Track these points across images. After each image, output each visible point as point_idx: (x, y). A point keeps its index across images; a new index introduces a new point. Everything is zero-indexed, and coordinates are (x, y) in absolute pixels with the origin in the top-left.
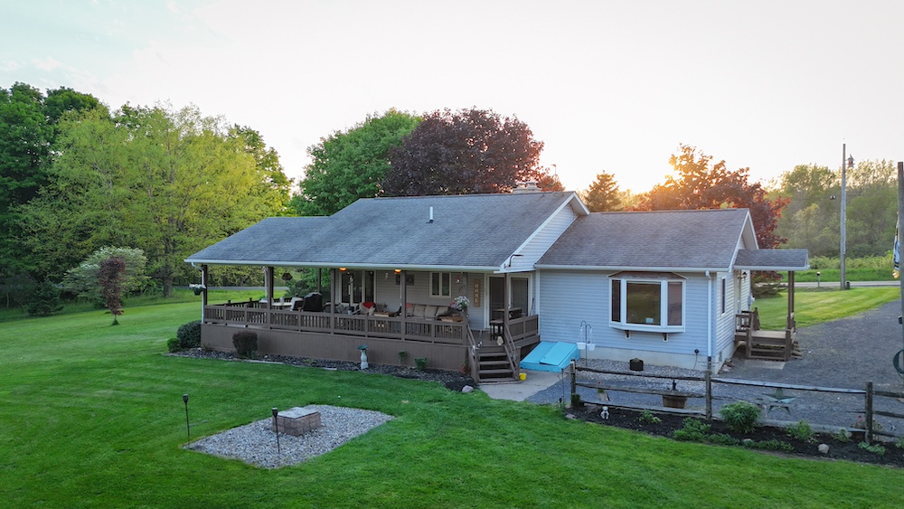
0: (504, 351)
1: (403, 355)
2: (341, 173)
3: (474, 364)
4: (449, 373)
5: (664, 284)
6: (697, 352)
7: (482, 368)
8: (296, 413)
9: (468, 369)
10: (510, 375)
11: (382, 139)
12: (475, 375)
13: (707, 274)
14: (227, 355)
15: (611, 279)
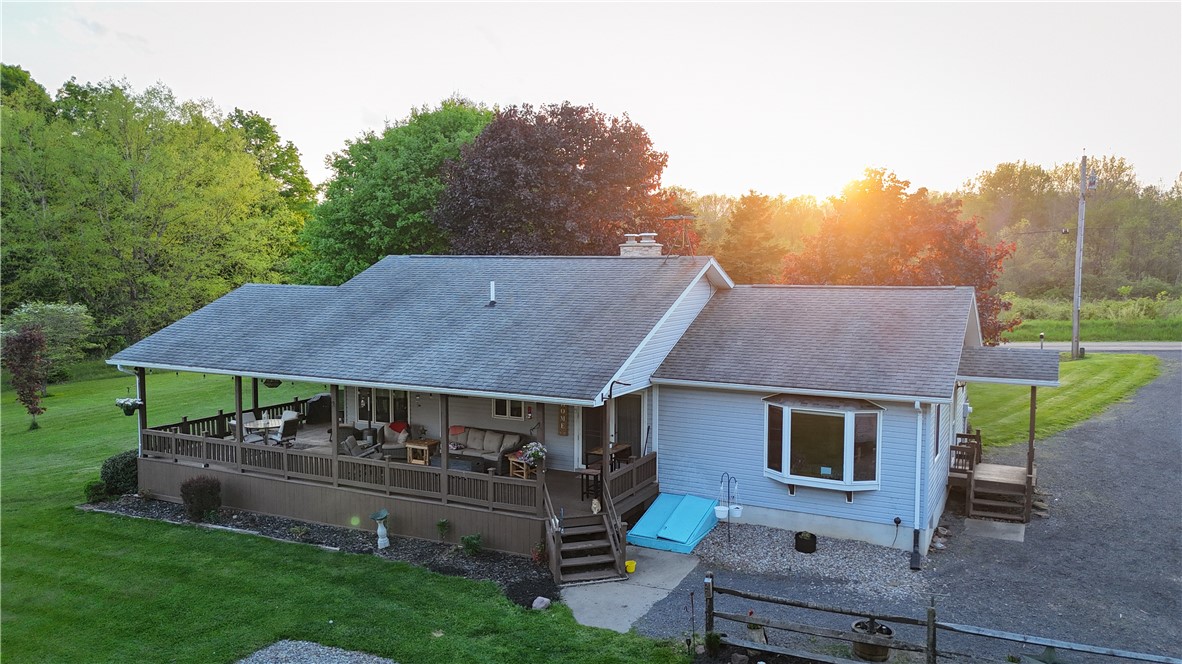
0: (602, 523)
1: (446, 528)
2: (374, 198)
3: (552, 546)
4: (516, 560)
5: (849, 417)
6: (898, 522)
7: (566, 555)
9: (544, 556)
10: (610, 565)
11: (435, 146)
12: (554, 567)
13: (917, 405)
14: (176, 511)
15: (766, 405)
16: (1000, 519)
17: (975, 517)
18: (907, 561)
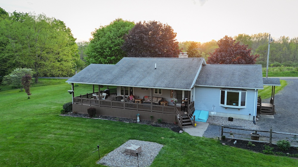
2: (106, 43)
4: (170, 124)
6: (250, 114)
7: (183, 122)
8: (133, 147)
10: (191, 124)
11: (120, 30)
13: (256, 90)
14: (85, 115)
15: (221, 90)
16: (267, 114)
17: (262, 114)
18: (252, 123)
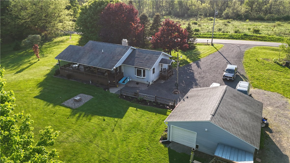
1: (98, 81)
5: (142, 70)
8: (77, 98)
10: (115, 86)
12: (109, 86)
13: (148, 69)
14: (66, 78)
15: (135, 68)
16: (163, 80)
